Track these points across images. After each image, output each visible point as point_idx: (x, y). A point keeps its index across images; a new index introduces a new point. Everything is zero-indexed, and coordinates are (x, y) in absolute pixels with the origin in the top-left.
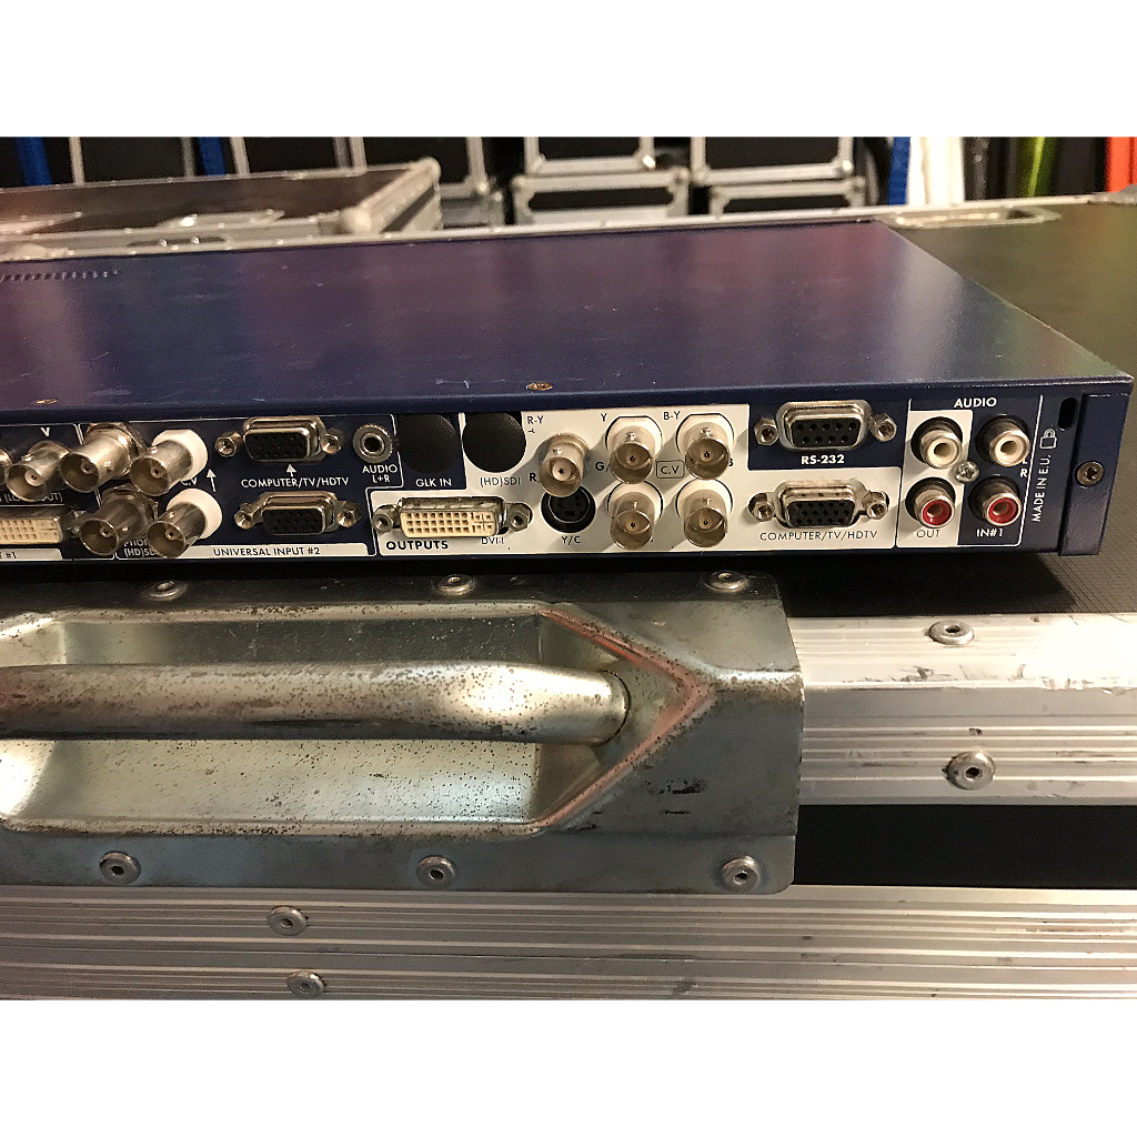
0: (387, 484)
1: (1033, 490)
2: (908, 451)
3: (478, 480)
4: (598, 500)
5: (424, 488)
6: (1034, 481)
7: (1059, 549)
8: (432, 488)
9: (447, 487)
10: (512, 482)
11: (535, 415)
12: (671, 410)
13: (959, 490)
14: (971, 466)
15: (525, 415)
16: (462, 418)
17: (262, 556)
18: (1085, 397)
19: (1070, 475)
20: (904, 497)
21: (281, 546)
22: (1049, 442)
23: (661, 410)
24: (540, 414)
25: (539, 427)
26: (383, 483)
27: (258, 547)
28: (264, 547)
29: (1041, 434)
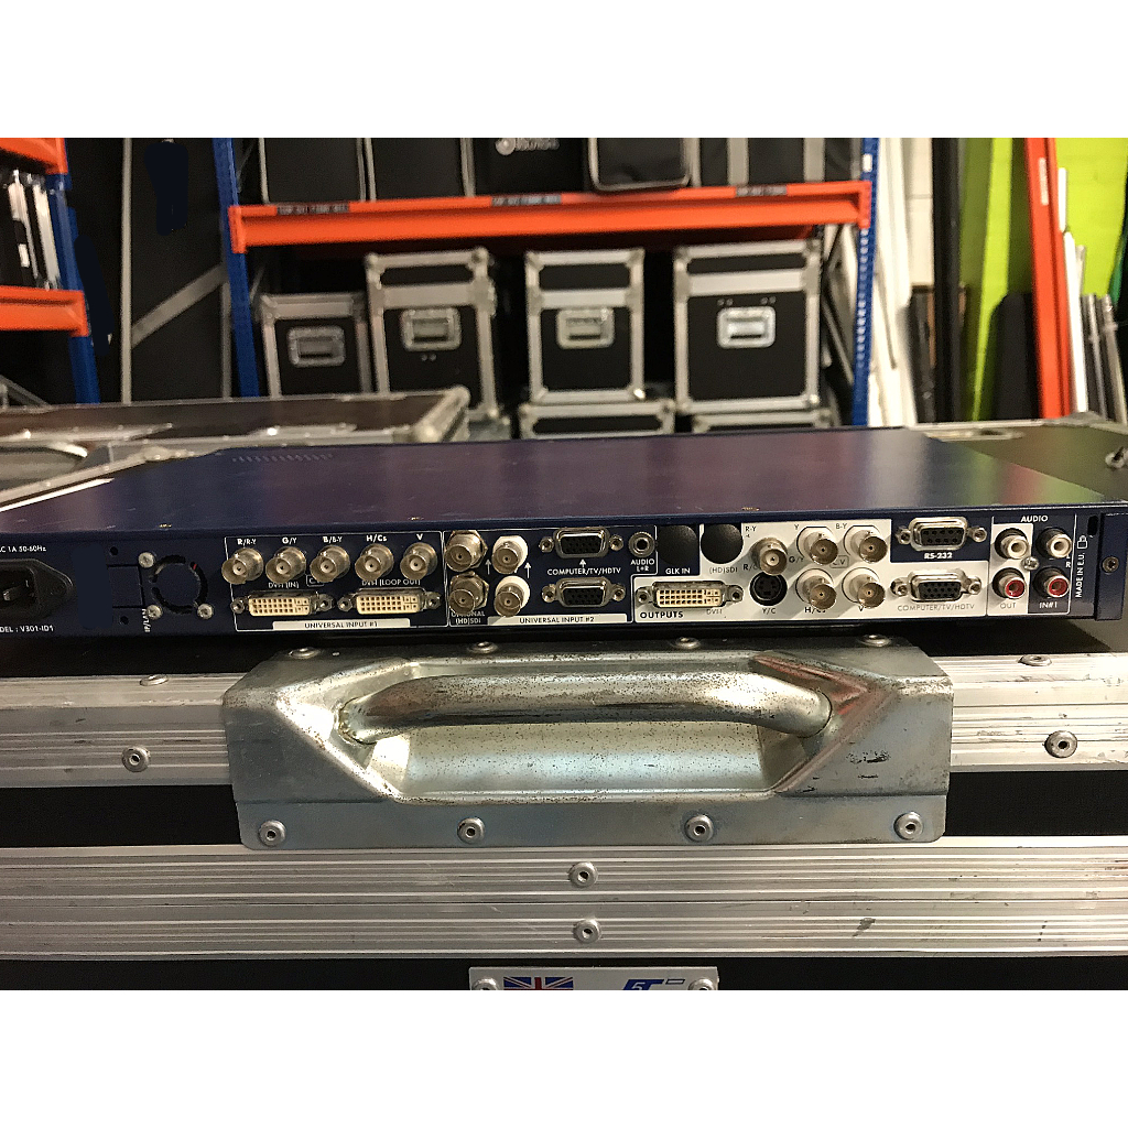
0: (647, 572)
1: (1075, 576)
2: (993, 549)
3: (708, 569)
4: (789, 583)
5: (671, 575)
6: (1076, 571)
7: (1095, 617)
8: (677, 575)
9: (687, 574)
10: (731, 570)
11: (750, 525)
12: (841, 522)
13: (1027, 576)
14: (1034, 560)
15: (743, 526)
16: (702, 527)
17: (554, 623)
18: (1103, 515)
19: (1098, 567)
20: (991, 581)
21: (567, 616)
22: (1082, 544)
23: (835, 522)
24: (754, 525)
25: (752, 534)
26: (644, 572)
27: (551, 617)
28: (555, 616)
29: (1077, 539)
